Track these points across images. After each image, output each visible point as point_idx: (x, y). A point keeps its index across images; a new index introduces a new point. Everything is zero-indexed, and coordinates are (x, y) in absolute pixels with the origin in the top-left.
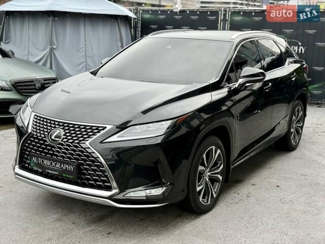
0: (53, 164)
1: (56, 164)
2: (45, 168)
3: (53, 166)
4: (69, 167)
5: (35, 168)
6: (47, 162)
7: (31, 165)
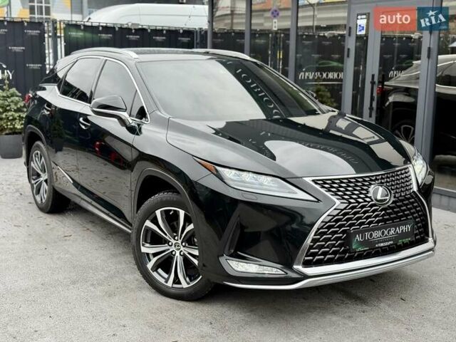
0: (386, 232)
1: (390, 230)
2: (375, 243)
3: (386, 236)
4: (406, 228)
5: (360, 249)
6: (377, 234)
7: (354, 247)
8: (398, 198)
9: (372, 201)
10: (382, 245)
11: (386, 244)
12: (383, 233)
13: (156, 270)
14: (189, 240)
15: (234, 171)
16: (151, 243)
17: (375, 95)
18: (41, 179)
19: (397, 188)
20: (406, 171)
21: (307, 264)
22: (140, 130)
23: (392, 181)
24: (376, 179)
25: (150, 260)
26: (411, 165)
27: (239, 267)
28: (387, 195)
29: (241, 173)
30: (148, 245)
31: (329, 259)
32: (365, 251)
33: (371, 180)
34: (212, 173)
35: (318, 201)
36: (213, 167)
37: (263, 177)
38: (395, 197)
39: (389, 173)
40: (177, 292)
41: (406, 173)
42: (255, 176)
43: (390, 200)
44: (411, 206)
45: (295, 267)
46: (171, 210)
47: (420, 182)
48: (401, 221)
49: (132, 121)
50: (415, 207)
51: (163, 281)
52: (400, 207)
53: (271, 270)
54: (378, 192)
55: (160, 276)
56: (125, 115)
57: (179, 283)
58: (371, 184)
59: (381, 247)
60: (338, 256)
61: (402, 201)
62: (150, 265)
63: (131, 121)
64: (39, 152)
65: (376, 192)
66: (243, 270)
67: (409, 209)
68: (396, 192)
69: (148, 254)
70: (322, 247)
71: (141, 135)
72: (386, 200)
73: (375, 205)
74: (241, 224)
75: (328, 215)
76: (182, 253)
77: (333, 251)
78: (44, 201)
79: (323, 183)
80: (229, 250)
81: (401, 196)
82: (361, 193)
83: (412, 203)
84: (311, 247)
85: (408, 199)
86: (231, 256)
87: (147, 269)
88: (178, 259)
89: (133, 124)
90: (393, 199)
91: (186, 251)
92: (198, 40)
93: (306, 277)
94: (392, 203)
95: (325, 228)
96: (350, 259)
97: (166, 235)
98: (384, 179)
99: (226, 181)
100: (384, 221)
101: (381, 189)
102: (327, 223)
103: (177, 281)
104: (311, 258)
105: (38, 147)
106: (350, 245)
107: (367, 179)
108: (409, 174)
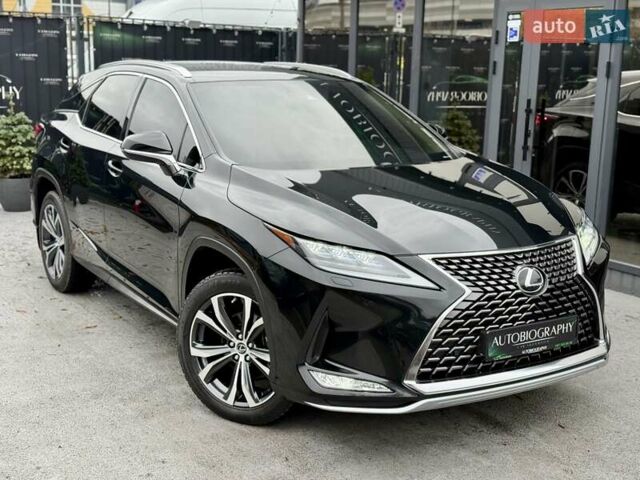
0: (537, 333)
1: (543, 330)
2: (521, 348)
3: (537, 338)
4: (566, 327)
5: (500, 357)
6: (524, 336)
7: (490, 355)
8: (555, 284)
9: (518, 288)
10: (531, 351)
11: (538, 350)
12: (533, 335)
13: (211, 381)
14: (259, 340)
15: (321, 245)
16: (205, 343)
17: (531, 128)
18: (56, 245)
19: (554, 270)
20: (568, 245)
21: (423, 378)
22: (192, 181)
23: (548, 259)
24: (525, 258)
25: (203, 367)
26: (575, 237)
27: (327, 381)
28: (539, 281)
29: (331, 247)
30: (200, 345)
31: (454, 371)
32: (506, 360)
33: (517, 259)
34: (290, 247)
35: (441, 288)
36: (291, 238)
37: (363, 253)
38: (550, 283)
39: (543, 249)
40: (241, 412)
41: (568, 248)
42: (351, 251)
43: (544, 288)
44: (574, 296)
45: (406, 382)
46: (232, 297)
47: (587, 260)
48: (558, 316)
49: (180, 168)
50: (580, 297)
51: (220, 396)
52: (557, 297)
53: (373, 385)
54: (527, 276)
55: (216, 390)
56: (170, 159)
57: (244, 400)
58: (516, 265)
59: (530, 355)
60: (467, 366)
61: (561, 288)
62: (203, 374)
63: (178, 168)
64: (53, 207)
65: (523, 276)
66: (333, 386)
67: (571, 300)
68: (553, 276)
69: (200, 359)
70: (446, 354)
71: (193, 189)
72: (537, 287)
73: (521, 295)
74: (330, 320)
75: (455, 309)
76: (248, 358)
77: (462, 359)
78: (59, 276)
79: (447, 263)
80: (313, 356)
81: (559, 281)
82: (502, 278)
83: (575, 292)
84: (429, 355)
85: (570, 286)
86: (316, 365)
87: (198, 379)
88: (243, 366)
89: (182, 173)
90: (547, 286)
91: (253, 355)
92: (284, 46)
93: (421, 396)
94: (546, 292)
95: (450, 328)
96: (486, 371)
97: (225, 331)
98: (535, 257)
99: (309, 259)
100: (535, 316)
101: (531, 271)
102: (452, 320)
103: (240, 397)
104: (430, 369)
105: (52, 199)
106: (485, 351)
107: (512, 257)
108: (571, 249)
